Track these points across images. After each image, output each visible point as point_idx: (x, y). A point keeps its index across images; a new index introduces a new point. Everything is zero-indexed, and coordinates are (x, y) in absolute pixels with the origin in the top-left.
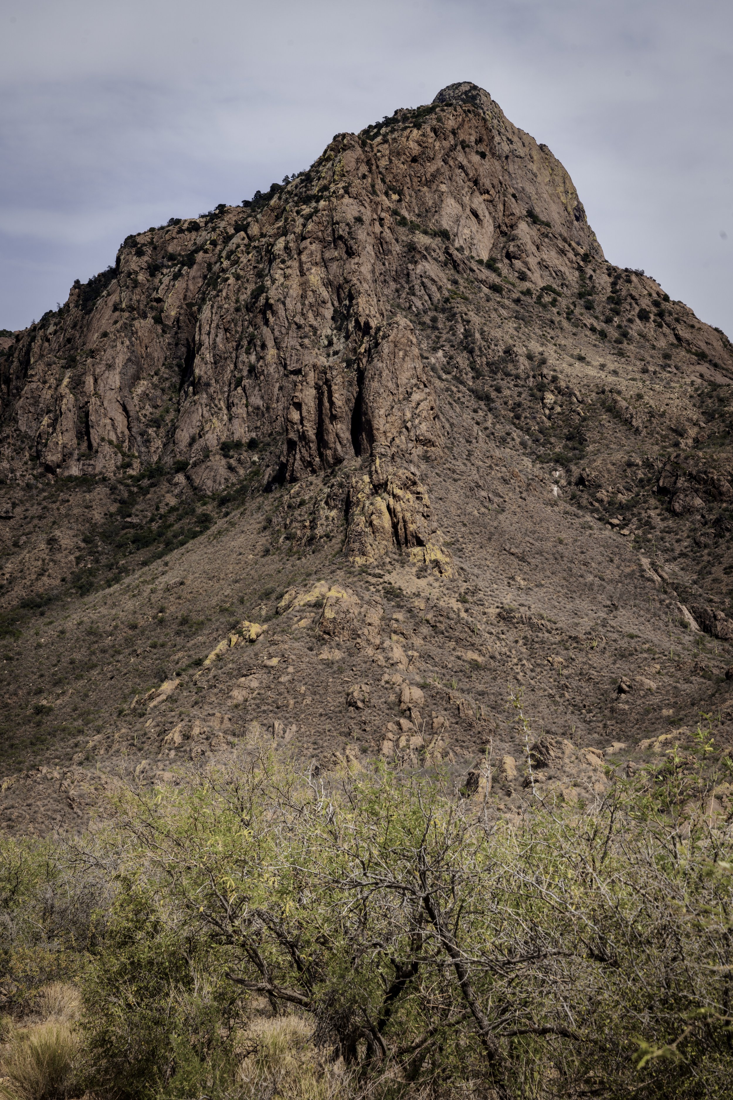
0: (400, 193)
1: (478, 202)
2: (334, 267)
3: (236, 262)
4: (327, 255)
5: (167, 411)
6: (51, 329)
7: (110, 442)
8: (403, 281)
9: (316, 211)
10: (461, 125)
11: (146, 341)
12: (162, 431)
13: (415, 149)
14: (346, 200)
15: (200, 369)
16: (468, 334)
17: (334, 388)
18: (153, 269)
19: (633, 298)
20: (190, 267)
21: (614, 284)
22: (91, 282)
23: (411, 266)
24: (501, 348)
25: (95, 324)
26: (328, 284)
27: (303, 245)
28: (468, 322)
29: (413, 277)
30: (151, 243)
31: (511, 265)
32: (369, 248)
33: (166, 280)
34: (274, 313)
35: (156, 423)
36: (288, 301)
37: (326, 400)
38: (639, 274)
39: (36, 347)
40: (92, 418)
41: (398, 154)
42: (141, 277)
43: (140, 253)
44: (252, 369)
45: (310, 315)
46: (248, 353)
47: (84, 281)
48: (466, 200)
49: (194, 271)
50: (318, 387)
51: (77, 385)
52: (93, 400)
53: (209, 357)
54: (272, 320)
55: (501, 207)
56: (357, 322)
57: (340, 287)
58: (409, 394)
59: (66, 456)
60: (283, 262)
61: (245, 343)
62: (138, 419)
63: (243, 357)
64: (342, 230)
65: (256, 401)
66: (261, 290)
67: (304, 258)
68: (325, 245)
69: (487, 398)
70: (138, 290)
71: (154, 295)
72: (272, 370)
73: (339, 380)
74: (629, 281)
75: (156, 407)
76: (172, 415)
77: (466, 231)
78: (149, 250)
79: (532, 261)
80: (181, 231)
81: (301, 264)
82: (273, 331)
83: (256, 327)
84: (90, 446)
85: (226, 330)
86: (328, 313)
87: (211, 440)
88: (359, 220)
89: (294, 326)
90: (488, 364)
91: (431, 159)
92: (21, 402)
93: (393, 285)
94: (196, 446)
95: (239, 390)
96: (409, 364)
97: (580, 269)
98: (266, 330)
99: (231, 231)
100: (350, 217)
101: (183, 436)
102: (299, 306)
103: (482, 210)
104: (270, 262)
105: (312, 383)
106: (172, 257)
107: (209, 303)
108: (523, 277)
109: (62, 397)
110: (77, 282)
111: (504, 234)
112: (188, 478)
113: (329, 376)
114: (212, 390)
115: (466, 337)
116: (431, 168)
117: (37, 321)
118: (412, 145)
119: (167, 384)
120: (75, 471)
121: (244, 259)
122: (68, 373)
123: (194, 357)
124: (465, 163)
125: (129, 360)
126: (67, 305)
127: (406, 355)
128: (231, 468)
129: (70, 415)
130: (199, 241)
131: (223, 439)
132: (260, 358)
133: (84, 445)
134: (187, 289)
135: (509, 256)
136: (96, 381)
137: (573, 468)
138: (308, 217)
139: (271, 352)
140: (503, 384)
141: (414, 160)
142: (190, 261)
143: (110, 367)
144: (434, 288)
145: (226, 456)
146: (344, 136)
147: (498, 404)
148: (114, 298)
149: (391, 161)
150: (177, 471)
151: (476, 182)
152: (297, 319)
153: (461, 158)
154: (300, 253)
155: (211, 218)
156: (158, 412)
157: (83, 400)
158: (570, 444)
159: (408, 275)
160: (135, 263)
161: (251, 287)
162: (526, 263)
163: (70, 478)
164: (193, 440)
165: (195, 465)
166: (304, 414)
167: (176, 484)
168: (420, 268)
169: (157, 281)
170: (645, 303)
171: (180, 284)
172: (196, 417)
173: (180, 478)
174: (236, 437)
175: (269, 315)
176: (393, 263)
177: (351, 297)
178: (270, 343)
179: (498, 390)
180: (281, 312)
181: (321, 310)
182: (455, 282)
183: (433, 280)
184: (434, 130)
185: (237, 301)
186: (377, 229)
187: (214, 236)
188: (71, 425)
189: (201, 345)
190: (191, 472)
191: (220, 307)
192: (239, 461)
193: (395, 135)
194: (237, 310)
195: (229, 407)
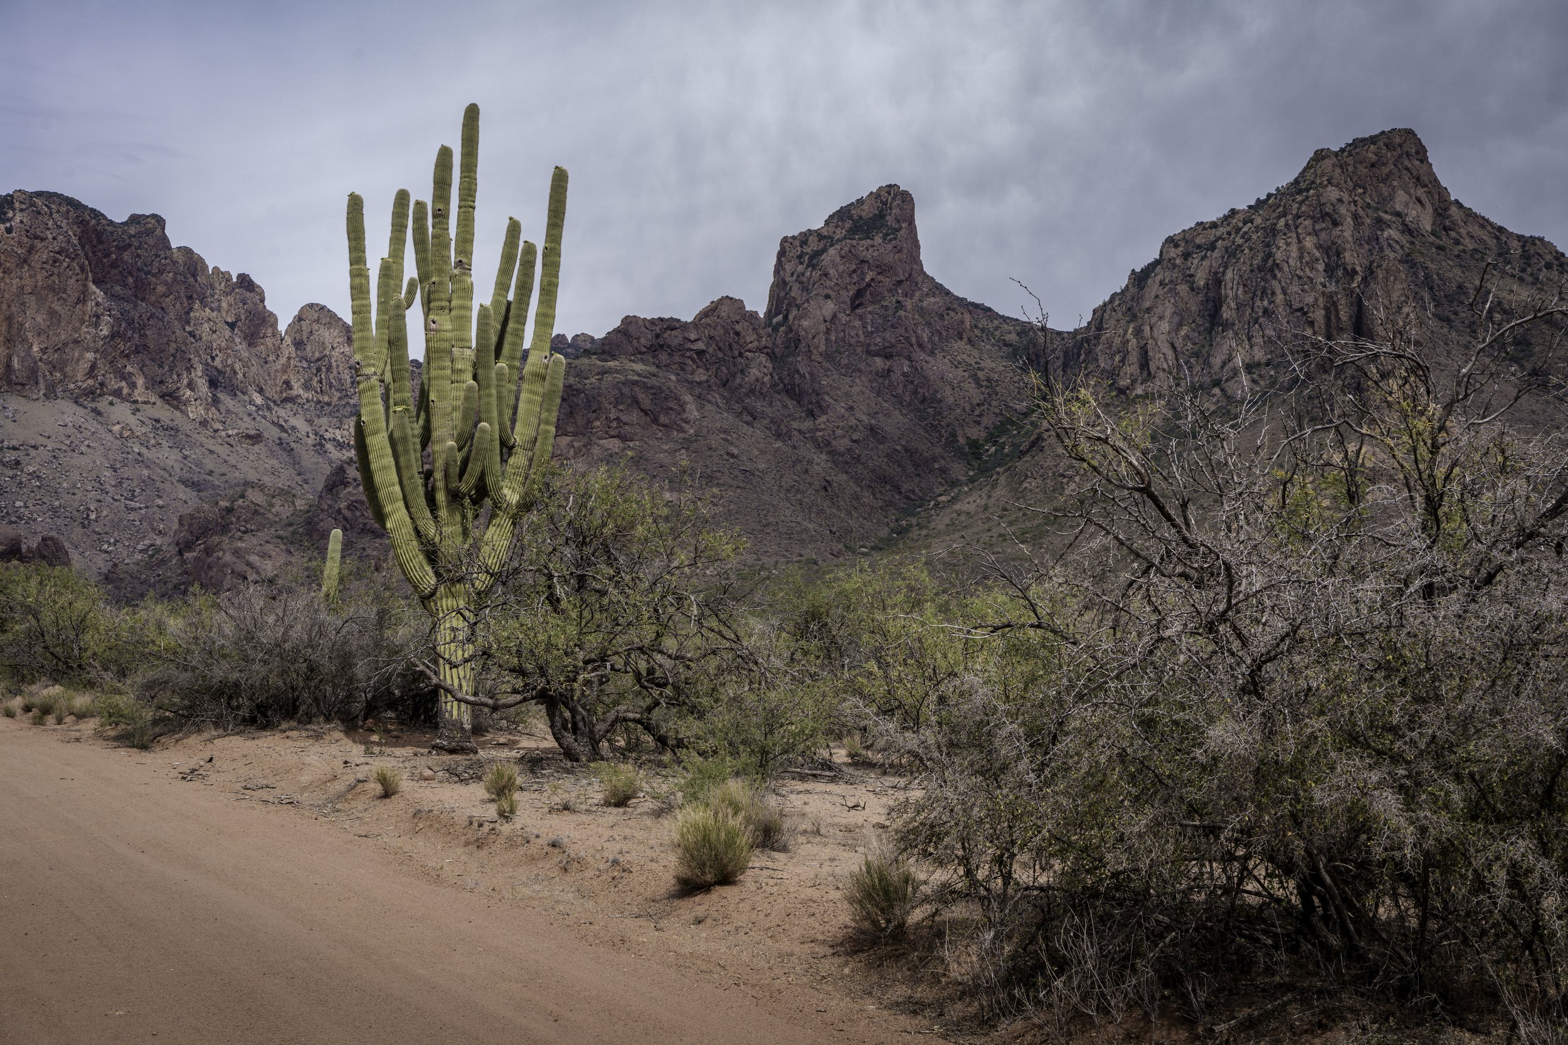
0: (1364, 188)
1: (1420, 192)
2: (1323, 235)
3: (1249, 239)
4: (1317, 227)
5: (1203, 346)
6: (1117, 302)
7: (1164, 370)
8: (1374, 243)
9: (1307, 198)
10: (1405, 142)
11: (1186, 299)
12: (1201, 360)
13: (1374, 158)
14: (1329, 188)
15: (1226, 313)
16: (1427, 276)
17: (1340, 307)
18: (1186, 256)
19: (1539, 254)
20: (1213, 251)
21: (1523, 246)
22: (1142, 270)
23: (1379, 233)
24: (1454, 285)
25: (1147, 295)
26: (1319, 247)
27: (1299, 221)
28: (1427, 268)
29: (1381, 240)
30: (1184, 238)
31: (1448, 235)
32: (1349, 220)
33: (1196, 261)
34: (1280, 269)
35: (1197, 355)
36: (1290, 260)
37: (1333, 317)
38: (1541, 239)
39: (1106, 316)
40: (1150, 353)
41: (1361, 163)
42: (1178, 261)
43: (1176, 246)
44: (1265, 311)
45: (1307, 269)
46: (1262, 300)
47: (1138, 270)
48: (1412, 191)
49: (1216, 254)
50: (1326, 309)
51: (1138, 332)
52: (1150, 341)
53: (1233, 305)
54: (1279, 275)
55: (1436, 196)
56: (1345, 269)
57: (1329, 248)
58: (1400, 308)
59: (1134, 382)
60: (1285, 234)
61: (1259, 293)
62: (1183, 353)
63: (1258, 303)
64: (1328, 209)
65: (1270, 332)
66: (1270, 255)
67: (1300, 231)
68: (1315, 220)
69: (1448, 320)
70: (1176, 270)
71: (1188, 272)
72: (1280, 310)
73: (1343, 301)
74: (1535, 244)
75: (1195, 344)
76: (1207, 348)
77: (1414, 212)
78: (1183, 244)
79: (1463, 231)
80: (1205, 229)
81: (1298, 235)
82: (1280, 282)
83: (1266, 281)
84: (1149, 373)
85: (1245, 285)
86: (1321, 267)
87: (1239, 361)
88: (1340, 201)
89: (1296, 278)
90: (1445, 296)
91: (1384, 164)
92: (1100, 348)
93: (1367, 247)
94: (1227, 368)
95: (1257, 326)
96: (1399, 286)
97: (1497, 238)
98: (1275, 283)
99: (1241, 225)
100: (1334, 200)
101: (1217, 361)
102: (1299, 264)
103: (1424, 198)
104: (1274, 235)
105: (1322, 305)
106: (1199, 247)
107: (1231, 268)
108: (1457, 242)
109: (1128, 341)
110: (1133, 271)
111: (1439, 215)
112: (1222, 390)
113: (1335, 299)
114: (1236, 328)
115: (1426, 278)
116: (1385, 170)
117: (1107, 299)
118: (1370, 155)
119: (1202, 329)
120: (1139, 391)
121: (1254, 237)
122: (1132, 326)
123: (1221, 306)
124: (1409, 166)
125: (1175, 312)
126: (1127, 286)
127: (1396, 279)
128: (1254, 381)
129: (1134, 353)
130: (1218, 234)
131: (1247, 361)
132: (1271, 302)
133: (1145, 373)
134: (1211, 266)
135: (1446, 229)
136: (1151, 329)
137: (1526, 364)
138: (1301, 203)
139: (1280, 298)
140: (1459, 309)
141: (1373, 165)
142: (1212, 247)
143: (1161, 318)
144: (1398, 247)
145: (1250, 373)
146: (1322, 150)
147: (1457, 323)
148: (1160, 277)
149: (1355, 168)
150: (1214, 386)
151: (1418, 179)
152: (1298, 272)
153: (1406, 163)
154: (1297, 227)
155: (1226, 218)
156: (1196, 347)
157: (1143, 343)
158: (1519, 348)
159: (1377, 239)
160: (1173, 252)
161: (1260, 255)
162: (1459, 233)
163: (1137, 396)
164: (1224, 364)
165: (1227, 380)
166: (1317, 329)
167: (1214, 395)
168: (1386, 234)
169: (1189, 263)
170: (1548, 258)
171: (1206, 263)
172: (1225, 348)
173: (1216, 391)
174: (1256, 359)
175: (1276, 272)
176: (1366, 232)
177: (1338, 254)
178: (1279, 291)
179: (1456, 313)
180: (1286, 269)
181: (1315, 265)
182: (1413, 243)
183: (1397, 242)
184: (1386, 145)
185: (1251, 265)
186: (1353, 208)
187: (1228, 229)
188: (1135, 360)
189: (1227, 297)
190: (1224, 386)
191: (1240, 270)
192: (1260, 376)
193: (1358, 150)
194: (1252, 271)
195: (1249, 339)
